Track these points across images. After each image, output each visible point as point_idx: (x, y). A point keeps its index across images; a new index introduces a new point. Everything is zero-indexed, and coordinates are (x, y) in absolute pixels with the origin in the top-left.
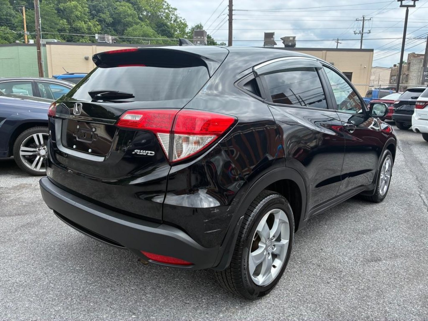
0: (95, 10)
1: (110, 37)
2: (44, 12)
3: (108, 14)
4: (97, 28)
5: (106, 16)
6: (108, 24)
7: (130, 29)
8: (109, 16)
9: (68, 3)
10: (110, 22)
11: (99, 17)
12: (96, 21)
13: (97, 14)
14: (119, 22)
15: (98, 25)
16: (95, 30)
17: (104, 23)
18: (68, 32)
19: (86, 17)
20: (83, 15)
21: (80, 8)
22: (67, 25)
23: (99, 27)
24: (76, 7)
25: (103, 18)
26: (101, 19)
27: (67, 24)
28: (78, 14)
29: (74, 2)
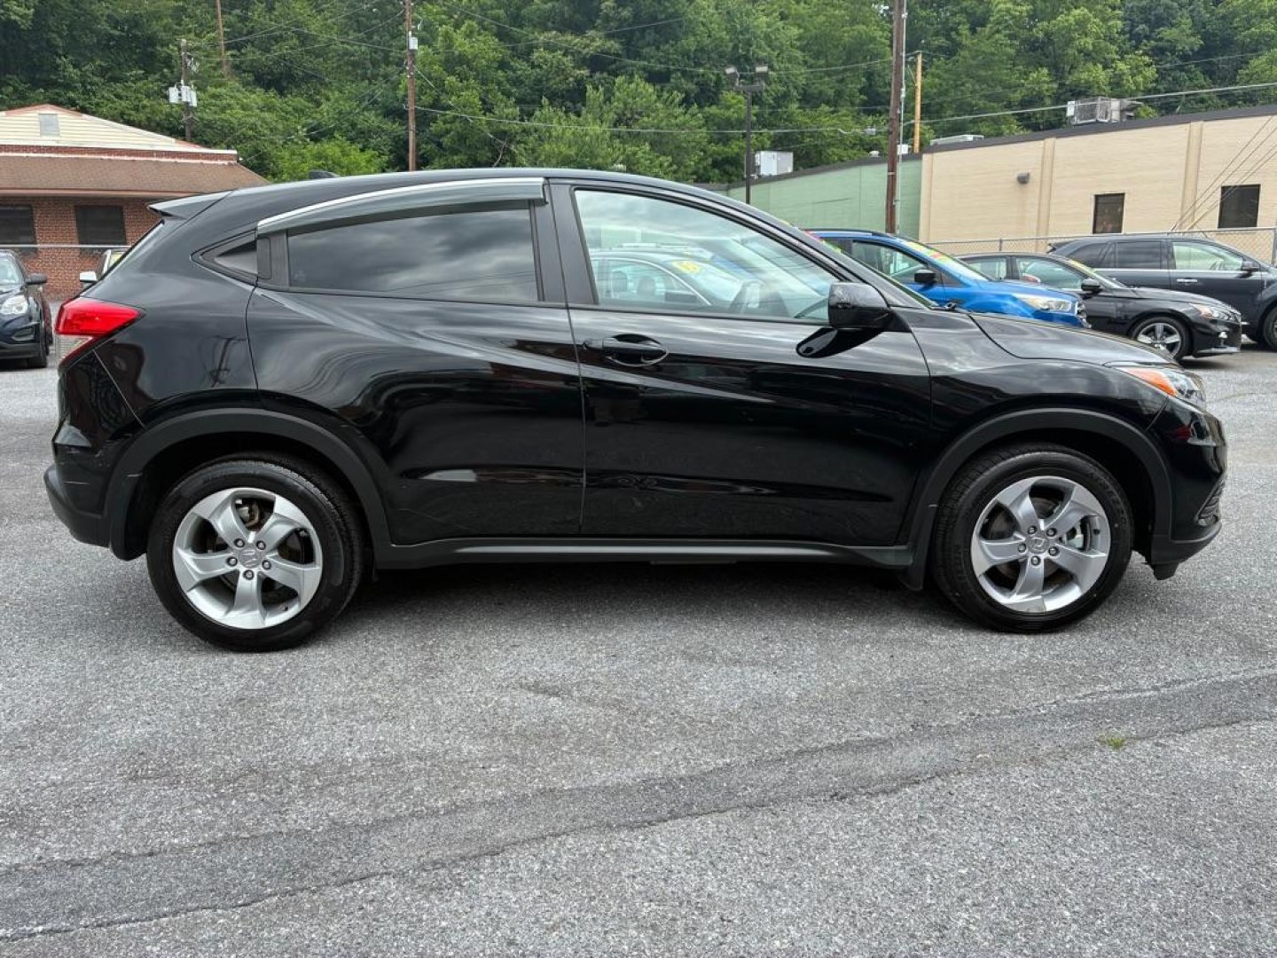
0: (1147, 21)
1: (1115, 104)
2: (980, 58)
3: (1186, 23)
4: (1145, 78)
5: (1182, 35)
6: (1185, 57)
7: (1258, 63)
8: (1189, 32)
9: (1059, 18)
10: (1192, 50)
11: (1156, 40)
12: (1145, 54)
13: (1152, 31)
14: (1227, 44)
15: (1149, 65)
16: (1135, 83)
17: (1173, 54)
18: (1048, 101)
19: (1114, 48)
20: (1103, 44)
21: (1095, 25)
22: (1048, 83)
23: (1151, 72)
24: (1081, 24)
25: (1168, 41)
26: (1161, 44)
27: (1047, 79)
28: (1089, 42)
29: (1077, 12)
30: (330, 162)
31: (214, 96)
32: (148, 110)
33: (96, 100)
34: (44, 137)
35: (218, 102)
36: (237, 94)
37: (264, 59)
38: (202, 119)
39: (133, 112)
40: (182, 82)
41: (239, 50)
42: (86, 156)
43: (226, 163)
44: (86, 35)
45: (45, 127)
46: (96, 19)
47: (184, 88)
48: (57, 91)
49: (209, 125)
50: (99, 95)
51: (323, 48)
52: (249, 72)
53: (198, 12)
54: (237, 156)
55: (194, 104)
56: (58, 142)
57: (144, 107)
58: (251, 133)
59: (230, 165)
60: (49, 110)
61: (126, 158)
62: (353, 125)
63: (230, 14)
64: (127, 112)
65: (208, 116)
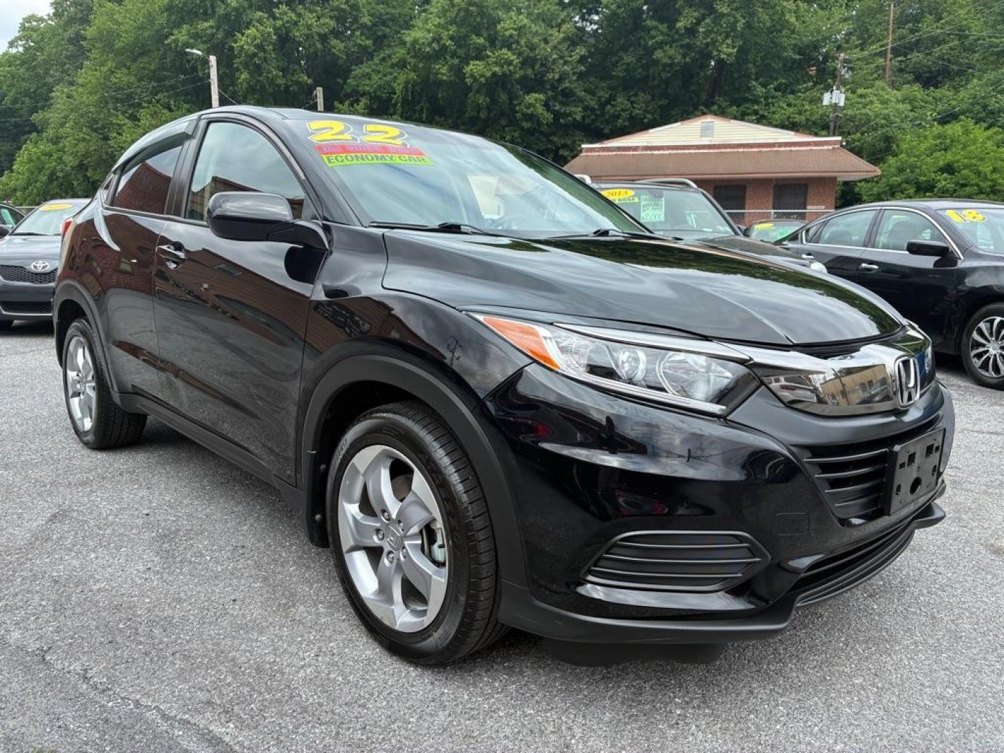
30: (948, 141)
31: (861, 96)
32: (808, 113)
33: (774, 109)
34: (703, 138)
35: (863, 100)
36: (881, 92)
37: (925, 61)
38: (845, 115)
39: (797, 116)
40: (835, 88)
41: (905, 56)
42: (728, 150)
43: (831, 147)
44: (775, 62)
45: (706, 131)
46: (785, 49)
47: (836, 92)
48: (747, 105)
49: (852, 119)
50: (776, 105)
51: (971, 44)
52: (910, 73)
53: (878, 31)
54: (841, 142)
55: (842, 104)
56: (711, 141)
57: (806, 111)
58: (883, 122)
59: (834, 148)
60: (709, 119)
61: (756, 150)
62: (985, 107)
63: (903, 28)
64: (792, 116)
65: (850, 112)
